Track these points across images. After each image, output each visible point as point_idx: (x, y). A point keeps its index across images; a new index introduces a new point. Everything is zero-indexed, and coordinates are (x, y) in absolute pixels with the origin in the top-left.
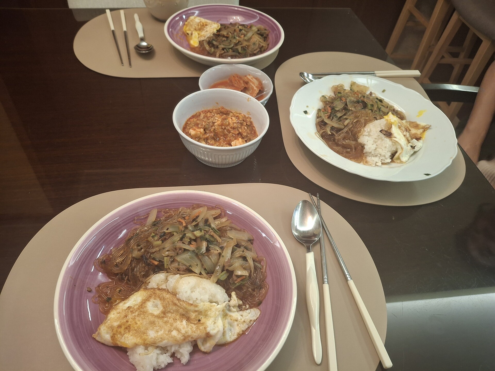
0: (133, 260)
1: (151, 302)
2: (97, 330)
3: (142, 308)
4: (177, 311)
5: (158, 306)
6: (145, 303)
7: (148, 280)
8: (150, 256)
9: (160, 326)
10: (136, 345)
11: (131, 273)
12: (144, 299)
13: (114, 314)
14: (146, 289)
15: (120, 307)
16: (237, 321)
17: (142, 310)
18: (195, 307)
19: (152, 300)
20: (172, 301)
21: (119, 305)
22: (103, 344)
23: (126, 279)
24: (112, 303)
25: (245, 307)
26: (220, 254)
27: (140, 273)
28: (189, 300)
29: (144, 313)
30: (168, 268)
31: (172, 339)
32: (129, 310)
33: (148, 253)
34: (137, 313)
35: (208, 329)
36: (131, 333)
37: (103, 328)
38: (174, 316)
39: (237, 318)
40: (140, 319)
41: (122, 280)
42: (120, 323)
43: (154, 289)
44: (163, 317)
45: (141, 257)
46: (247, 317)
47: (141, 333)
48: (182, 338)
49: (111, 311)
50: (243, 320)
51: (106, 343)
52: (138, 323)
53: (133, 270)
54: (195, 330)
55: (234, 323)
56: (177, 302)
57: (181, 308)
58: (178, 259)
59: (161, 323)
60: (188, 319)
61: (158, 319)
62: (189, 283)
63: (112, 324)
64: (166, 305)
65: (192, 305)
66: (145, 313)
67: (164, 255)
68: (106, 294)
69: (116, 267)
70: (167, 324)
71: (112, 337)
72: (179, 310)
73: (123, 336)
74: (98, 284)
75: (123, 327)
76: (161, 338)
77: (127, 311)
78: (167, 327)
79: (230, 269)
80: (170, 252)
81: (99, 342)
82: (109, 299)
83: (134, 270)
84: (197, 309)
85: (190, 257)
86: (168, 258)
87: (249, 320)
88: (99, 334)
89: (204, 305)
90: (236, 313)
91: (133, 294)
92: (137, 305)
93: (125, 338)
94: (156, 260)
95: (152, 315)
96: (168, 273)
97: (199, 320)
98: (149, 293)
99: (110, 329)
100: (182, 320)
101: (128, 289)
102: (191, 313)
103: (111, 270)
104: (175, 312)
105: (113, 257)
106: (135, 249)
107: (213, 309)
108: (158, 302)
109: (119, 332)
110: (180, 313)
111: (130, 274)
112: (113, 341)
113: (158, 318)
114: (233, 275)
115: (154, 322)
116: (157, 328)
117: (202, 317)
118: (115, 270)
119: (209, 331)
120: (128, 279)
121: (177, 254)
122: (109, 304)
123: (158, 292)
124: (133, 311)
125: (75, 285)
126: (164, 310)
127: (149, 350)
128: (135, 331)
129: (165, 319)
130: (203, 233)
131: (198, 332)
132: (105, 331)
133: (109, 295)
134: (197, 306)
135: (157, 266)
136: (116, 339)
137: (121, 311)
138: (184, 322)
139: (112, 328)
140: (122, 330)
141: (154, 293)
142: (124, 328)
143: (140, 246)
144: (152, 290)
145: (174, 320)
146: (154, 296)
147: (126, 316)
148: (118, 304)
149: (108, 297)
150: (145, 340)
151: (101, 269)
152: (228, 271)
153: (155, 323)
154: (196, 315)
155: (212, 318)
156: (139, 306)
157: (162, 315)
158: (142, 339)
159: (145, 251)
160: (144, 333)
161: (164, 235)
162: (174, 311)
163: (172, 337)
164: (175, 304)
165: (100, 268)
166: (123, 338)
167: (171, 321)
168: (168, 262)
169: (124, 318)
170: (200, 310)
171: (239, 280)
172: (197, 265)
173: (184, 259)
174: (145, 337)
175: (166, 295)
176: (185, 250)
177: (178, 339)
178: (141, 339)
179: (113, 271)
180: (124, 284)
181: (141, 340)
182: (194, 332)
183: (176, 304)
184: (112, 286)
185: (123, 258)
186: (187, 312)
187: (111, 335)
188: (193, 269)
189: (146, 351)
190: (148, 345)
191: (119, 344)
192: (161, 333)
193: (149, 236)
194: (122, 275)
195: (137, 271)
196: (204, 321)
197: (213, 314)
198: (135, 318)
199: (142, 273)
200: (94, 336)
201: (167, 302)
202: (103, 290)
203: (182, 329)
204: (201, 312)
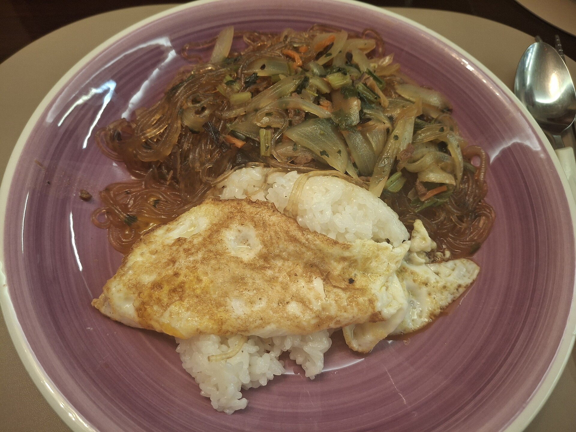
0: (185, 135)
1: (232, 232)
2: (102, 292)
3: (211, 243)
4: (298, 256)
5: (250, 242)
6: (218, 231)
7: (220, 181)
8: (224, 128)
9: (258, 289)
10: (199, 334)
11: (181, 163)
12: (214, 222)
13: (142, 254)
14: (217, 200)
15: (157, 239)
16: (426, 284)
17: (212, 247)
18: (343, 249)
19: (235, 226)
20: (287, 232)
21: (155, 234)
22: (119, 323)
23: (169, 177)
24: (139, 228)
25: (442, 254)
26: (388, 132)
27: (202, 164)
28: (328, 231)
29: (218, 255)
30: (268, 155)
31: (289, 323)
32: (180, 246)
33: (219, 120)
34: (200, 256)
35: (379, 305)
36: (186, 303)
37: (115, 287)
38: (290, 267)
39: (428, 279)
40: (208, 269)
41: (159, 178)
42: (159, 278)
43: (239, 201)
44: (263, 268)
45: (203, 126)
46: (451, 278)
47: (212, 305)
48: (313, 322)
49: (136, 247)
50: (441, 284)
51: (124, 322)
52: (204, 280)
53: (185, 156)
54: (346, 304)
55: (420, 288)
56: (298, 234)
57: (308, 248)
58: (293, 135)
59: (259, 282)
60: (327, 277)
61: (252, 272)
62: (327, 191)
63: (138, 278)
64: (271, 238)
65: (335, 243)
66: (221, 255)
67: (259, 124)
68: (125, 208)
69: (146, 148)
70: (275, 286)
71: (138, 310)
72: (303, 253)
73: (166, 309)
74: (106, 185)
75: (166, 288)
76: (262, 319)
77: (174, 248)
78: (275, 292)
79: (412, 167)
80: (272, 119)
81: (108, 318)
82: (132, 219)
83: (188, 156)
84: (347, 254)
85: (322, 132)
86: (270, 132)
87: (455, 285)
88: (106, 299)
89: (364, 245)
90: (424, 267)
91: (188, 209)
92: (200, 235)
93: (170, 316)
94: (237, 137)
95: (238, 261)
96: (268, 169)
97: (351, 281)
98: (226, 210)
99: (134, 290)
100: (310, 277)
101: (176, 201)
102: (332, 262)
103: (136, 156)
104: (292, 259)
105: (139, 126)
106: (188, 108)
107: (383, 257)
108: (251, 232)
109: (156, 298)
110: (305, 260)
111: (179, 166)
112: (141, 319)
113: (253, 269)
114: (418, 181)
115: (243, 279)
116: (251, 293)
117: (356, 272)
118: (145, 155)
119: (380, 310)
120: (174, 178)
121: (291, 124)
122: (131, 231)
123: (249, 209)
124: (189, 250)
125: (49, 183)
126: (265, 251)
127: (230, 345)
128: (196, 300)
129: (269, 273)
130: (348, 80)
131: (353, 309)
132: (121, 295)
133: (130, 210)
134: (348, 248)
135: (240, 150)
136: (149, 315)
137: (160, 248)
138: (318, 283)
139: (137, 287)
140: (164, 294)
141: (240, 211)
142: (170, 291)
143: (199, 102)
144: (235, 204)
145: (290, 276)
146: (239, 218)
147: (173, 261)
148: (153, 230)
149: (128, 215)
150: (221, 322)
151: (113, 152)
152: (405, 172)
153: (245, 281)
154: (343, 268)
155: (381, 278)
156: (204, 239)
157: (261, 262)
158: (215, 320)
159: (212, 116)
160: (219, 305)
161: (254, 82)
162: (289, 254)
163: (288, 319)
164: (294, 240)
165: (110, 151)
166: (167, 314)
167: (283, 277)
168: (269, 142)
169: (168, 265)
170: (354, 256)
171: (430, 194)
172: (339, 152)
173: (308, 136)
174: (221, 314)
175: (270, 216)
176: (309, 116)
177: (305, 324)
178: (210, 318)
179: (138, 156)
180: (166, 188)
181: (213, 322)
182: (343, 311)
183: (296, 239)
184: (139, 191)
185: (161, 129)
186: (323, 259)
187: (137, 304)
188: (331, 161)
189: (224, 347)
190: (229, 333)
191: (157, 328)
192: (261, 306)
193: (220, 81)
194: (160, 168)
195: (194, 158)
196: (364, 284)
197: (383, 268)
198: (195, 268)
199: (209, 166)
200: (95, 303)
201: (272, 233)
202: (119, 198)
203: (313, 300)
204: (355, 261)
